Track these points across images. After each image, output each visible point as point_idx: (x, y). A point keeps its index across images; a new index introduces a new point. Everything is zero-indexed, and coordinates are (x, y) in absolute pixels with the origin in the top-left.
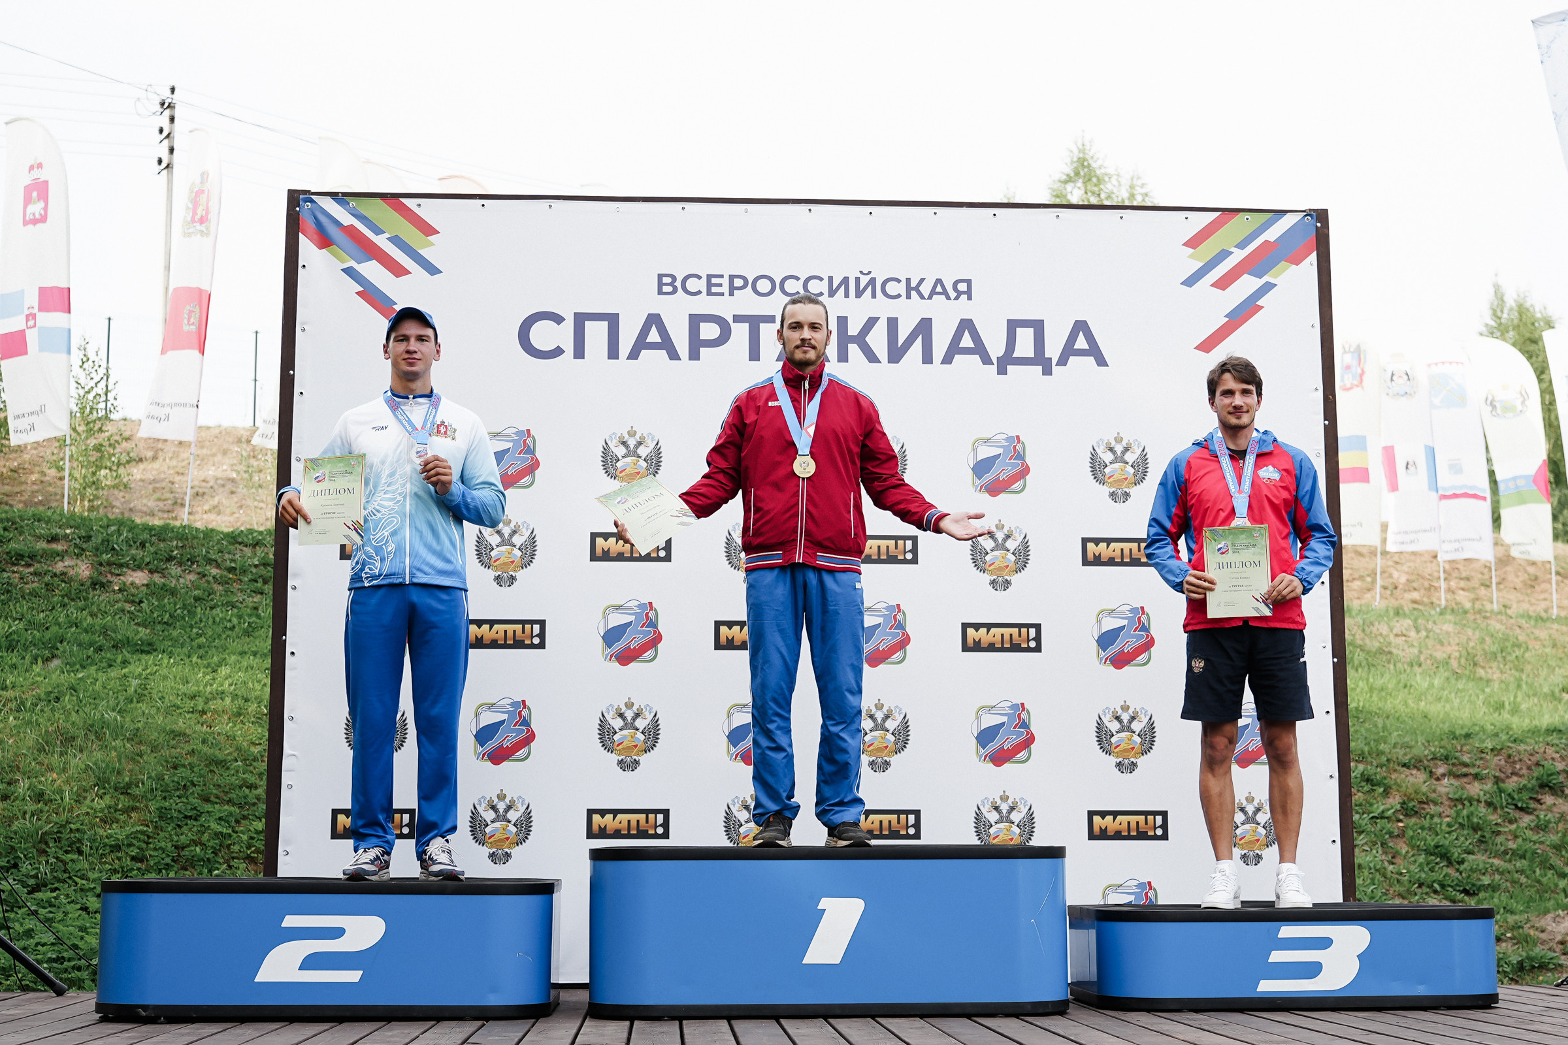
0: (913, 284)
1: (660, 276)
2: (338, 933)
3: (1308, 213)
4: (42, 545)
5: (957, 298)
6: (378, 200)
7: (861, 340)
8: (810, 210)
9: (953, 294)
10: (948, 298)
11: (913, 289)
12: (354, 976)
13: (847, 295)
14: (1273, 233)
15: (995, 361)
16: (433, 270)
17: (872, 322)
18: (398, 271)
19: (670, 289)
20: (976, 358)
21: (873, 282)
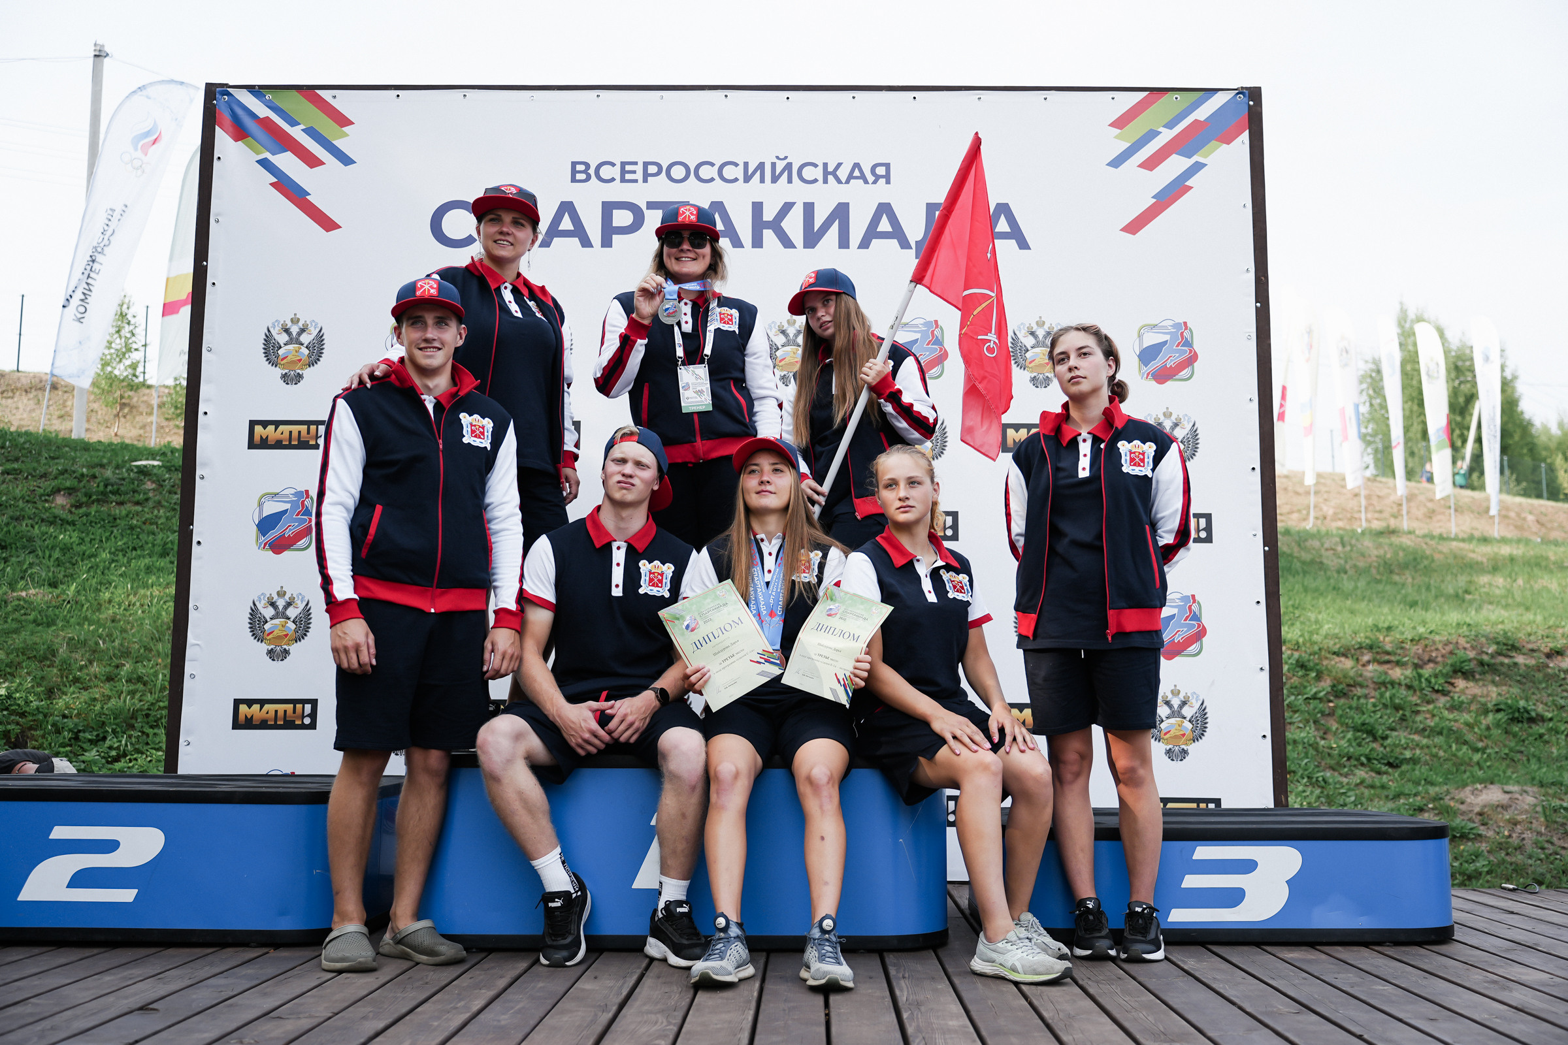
0: (830, 169)
1: (574, 164)
2: (110, 846)
3: (1241, 91)
5: (875, 182)
6: (294, 93)
7: (776, 225)
8: (726, 96)
9: (871, 178)
10: (866, 182)
11: (830, 173)
12: (127, 895)
13: (762, 180)
14: (1203, 113)
15: (913, 245)
16: (346, 160)
17: (787, 207)
18: (312, 161)
19: (583, 176)
20: (894, 242)
21: (789, 167)
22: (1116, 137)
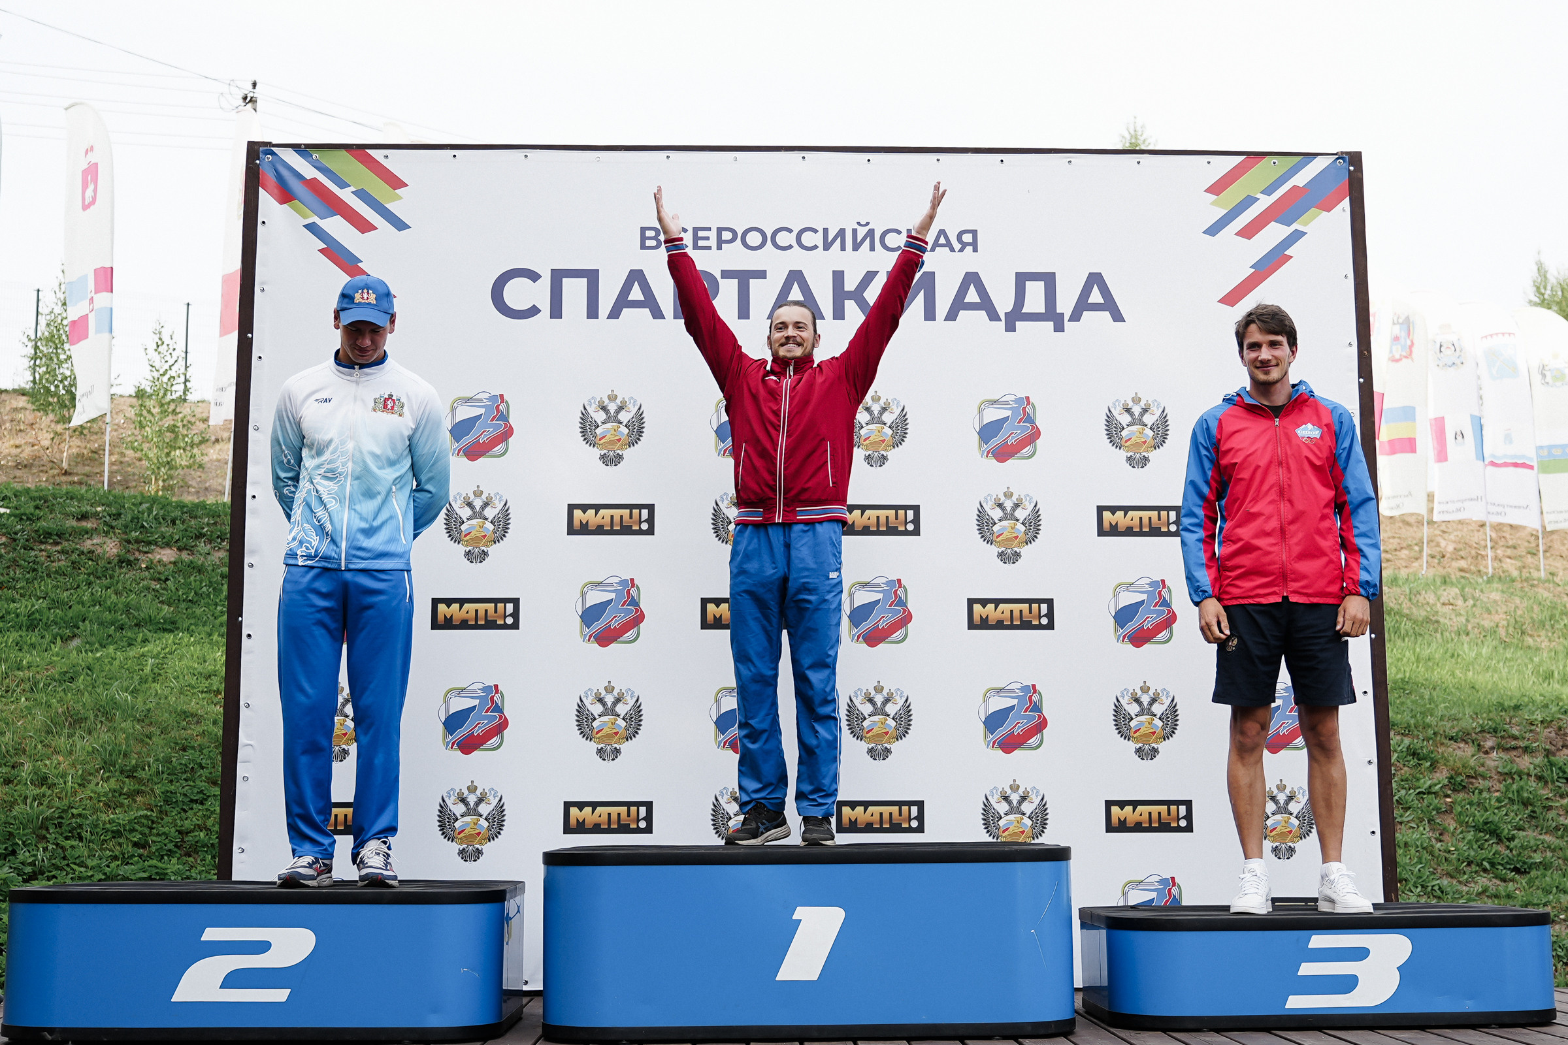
1: (643, 230)
2: (264, 946)
3: (1340, 156)
4: (72, 523)
5: (961, 250)
6: (343, 152)
7: (858, 295)
8: (804, 158)
9: (957, 246)
10: (952, 250)
12: (280, 995)
13: (843, 248)
14: (1302, 178)
15: (1003, 317)
16: (400, 225)
17: (869, 276)
18: (364, 226)
19: (653, 243)
20: (983, 314)
21: (871, 233)
22: (1213, 203)
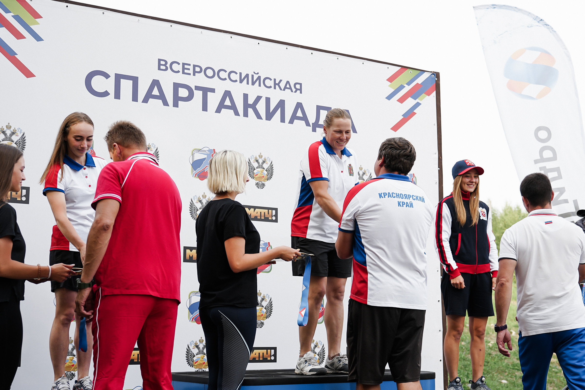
0: (277, 82)
1: (160, 60)
3: (433, 73)
5: (295, 92)
7: (254, 106)
8: (231, 37)
9: (294, 90)
10: (292, 91)
11: (277, 84)
13: (248, 83)
14: (420, 80)
15: (311, 125)
16: (38, 38)
17: (258, 98)
18: (18, 36)
19: (164, 68)
20: (303, 122)
21: (259, 78)
